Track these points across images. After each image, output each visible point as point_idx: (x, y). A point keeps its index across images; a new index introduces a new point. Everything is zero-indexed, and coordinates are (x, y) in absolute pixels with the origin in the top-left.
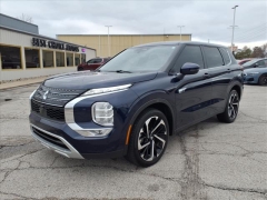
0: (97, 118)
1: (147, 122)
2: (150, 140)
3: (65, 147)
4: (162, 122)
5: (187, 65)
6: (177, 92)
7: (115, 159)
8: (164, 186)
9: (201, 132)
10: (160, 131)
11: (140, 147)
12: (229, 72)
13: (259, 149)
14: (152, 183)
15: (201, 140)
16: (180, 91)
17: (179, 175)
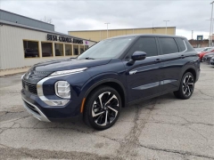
0: (59, 92)
1: (100, 97)
2: (103, 110)
3: (37, 112)
4: (114, 96)
5: (137, 53)
6: (127, 73)
7: (74, 123)
8: (107, 144)
9: (157, 106)
10: (113, 103)
11: (94, 115)
12: (183, 57)
13: (199, 121)
14: (100, 142)
15: (154, 112)
16: (131, 73)
17: (122, 137)
